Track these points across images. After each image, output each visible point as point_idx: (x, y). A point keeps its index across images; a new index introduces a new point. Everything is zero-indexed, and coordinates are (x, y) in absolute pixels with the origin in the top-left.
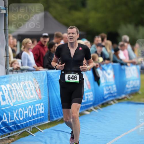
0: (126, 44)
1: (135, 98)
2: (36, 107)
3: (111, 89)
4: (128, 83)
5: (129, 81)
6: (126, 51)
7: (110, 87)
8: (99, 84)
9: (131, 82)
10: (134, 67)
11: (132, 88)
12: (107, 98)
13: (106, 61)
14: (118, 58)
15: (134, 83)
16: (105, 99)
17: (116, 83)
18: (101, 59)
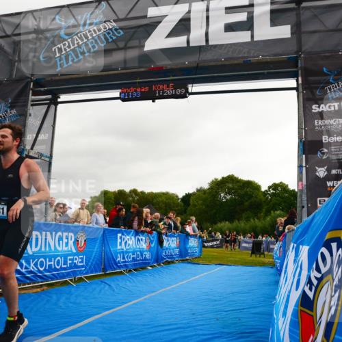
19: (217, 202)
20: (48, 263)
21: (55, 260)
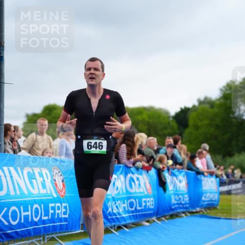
0: (204, 152)
1: (211, 213)
2: (50, 207)
3: (182, 199)
4: (204, 195)
5: (206, 193)
6: (204, 160)
7: (180, 196)
8: (165, 190)
9: (208, 194)
10: (213, 179)
11: (208, 201)
12: (176, 209)
13: (178, 166)
14: (195, 166)
15: (211, 196)
16: (173, 210)
17: (189, 193)
18: (171, 162)
19: (234, 120)
20: (23, 214)
21: (32, 208)
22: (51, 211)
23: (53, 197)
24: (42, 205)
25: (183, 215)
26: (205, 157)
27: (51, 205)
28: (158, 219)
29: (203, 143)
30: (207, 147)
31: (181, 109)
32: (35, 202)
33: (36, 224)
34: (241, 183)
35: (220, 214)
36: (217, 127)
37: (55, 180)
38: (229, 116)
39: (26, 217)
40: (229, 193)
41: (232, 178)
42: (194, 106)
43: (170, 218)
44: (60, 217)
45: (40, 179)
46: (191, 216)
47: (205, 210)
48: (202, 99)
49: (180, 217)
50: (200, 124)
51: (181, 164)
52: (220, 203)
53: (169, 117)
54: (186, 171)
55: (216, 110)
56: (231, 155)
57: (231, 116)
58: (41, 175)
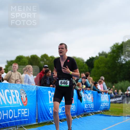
1: (106, 113)
2: (18, 111)
3: (90, 106)
4: (102, 103)
5: (103, 102)
6: (102, 85)
7: (89, 104)
9: (104, 103)
10: (107, 95)
11: (104, 107)
12: (86, 111)
14: (97, 88)
15: (106, 104)
17: (94, 102)
20: (4, 115)
21: (8, 111)
22: (19, 113)
23: (20, 106)
24: (14, 110)
25: (91, 114)
26: (102, 84)
27: (19, 110)
28: (77, 116)
29: (101, 76)
30: (104, 79)
31: (90, 58)
32: (11, 108)
33: (11, 120)
34: (122, 97)
35: (111, 114)
36: (109, 68)
37: (21, 97)
38: (115, 62)
39: (5, 117)
40: (115, 102)
41: (117, 95)
42: (97, 56)
43: (84, 116)
44: (24, 116)
45: (13, 96)
46: (95, 115)
47: (103, 112)
48: (101, 53)
49: (89, 115)
50: (100, 66)
51: (90, 87)
52: (111, 108)
53: (84, 62)
54: (93, 91)
55: (108, 58)
56: (116, 82)
57: (117, 62)
58: (14, 94)
